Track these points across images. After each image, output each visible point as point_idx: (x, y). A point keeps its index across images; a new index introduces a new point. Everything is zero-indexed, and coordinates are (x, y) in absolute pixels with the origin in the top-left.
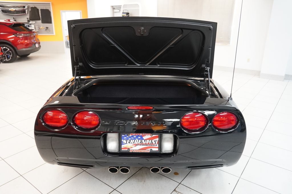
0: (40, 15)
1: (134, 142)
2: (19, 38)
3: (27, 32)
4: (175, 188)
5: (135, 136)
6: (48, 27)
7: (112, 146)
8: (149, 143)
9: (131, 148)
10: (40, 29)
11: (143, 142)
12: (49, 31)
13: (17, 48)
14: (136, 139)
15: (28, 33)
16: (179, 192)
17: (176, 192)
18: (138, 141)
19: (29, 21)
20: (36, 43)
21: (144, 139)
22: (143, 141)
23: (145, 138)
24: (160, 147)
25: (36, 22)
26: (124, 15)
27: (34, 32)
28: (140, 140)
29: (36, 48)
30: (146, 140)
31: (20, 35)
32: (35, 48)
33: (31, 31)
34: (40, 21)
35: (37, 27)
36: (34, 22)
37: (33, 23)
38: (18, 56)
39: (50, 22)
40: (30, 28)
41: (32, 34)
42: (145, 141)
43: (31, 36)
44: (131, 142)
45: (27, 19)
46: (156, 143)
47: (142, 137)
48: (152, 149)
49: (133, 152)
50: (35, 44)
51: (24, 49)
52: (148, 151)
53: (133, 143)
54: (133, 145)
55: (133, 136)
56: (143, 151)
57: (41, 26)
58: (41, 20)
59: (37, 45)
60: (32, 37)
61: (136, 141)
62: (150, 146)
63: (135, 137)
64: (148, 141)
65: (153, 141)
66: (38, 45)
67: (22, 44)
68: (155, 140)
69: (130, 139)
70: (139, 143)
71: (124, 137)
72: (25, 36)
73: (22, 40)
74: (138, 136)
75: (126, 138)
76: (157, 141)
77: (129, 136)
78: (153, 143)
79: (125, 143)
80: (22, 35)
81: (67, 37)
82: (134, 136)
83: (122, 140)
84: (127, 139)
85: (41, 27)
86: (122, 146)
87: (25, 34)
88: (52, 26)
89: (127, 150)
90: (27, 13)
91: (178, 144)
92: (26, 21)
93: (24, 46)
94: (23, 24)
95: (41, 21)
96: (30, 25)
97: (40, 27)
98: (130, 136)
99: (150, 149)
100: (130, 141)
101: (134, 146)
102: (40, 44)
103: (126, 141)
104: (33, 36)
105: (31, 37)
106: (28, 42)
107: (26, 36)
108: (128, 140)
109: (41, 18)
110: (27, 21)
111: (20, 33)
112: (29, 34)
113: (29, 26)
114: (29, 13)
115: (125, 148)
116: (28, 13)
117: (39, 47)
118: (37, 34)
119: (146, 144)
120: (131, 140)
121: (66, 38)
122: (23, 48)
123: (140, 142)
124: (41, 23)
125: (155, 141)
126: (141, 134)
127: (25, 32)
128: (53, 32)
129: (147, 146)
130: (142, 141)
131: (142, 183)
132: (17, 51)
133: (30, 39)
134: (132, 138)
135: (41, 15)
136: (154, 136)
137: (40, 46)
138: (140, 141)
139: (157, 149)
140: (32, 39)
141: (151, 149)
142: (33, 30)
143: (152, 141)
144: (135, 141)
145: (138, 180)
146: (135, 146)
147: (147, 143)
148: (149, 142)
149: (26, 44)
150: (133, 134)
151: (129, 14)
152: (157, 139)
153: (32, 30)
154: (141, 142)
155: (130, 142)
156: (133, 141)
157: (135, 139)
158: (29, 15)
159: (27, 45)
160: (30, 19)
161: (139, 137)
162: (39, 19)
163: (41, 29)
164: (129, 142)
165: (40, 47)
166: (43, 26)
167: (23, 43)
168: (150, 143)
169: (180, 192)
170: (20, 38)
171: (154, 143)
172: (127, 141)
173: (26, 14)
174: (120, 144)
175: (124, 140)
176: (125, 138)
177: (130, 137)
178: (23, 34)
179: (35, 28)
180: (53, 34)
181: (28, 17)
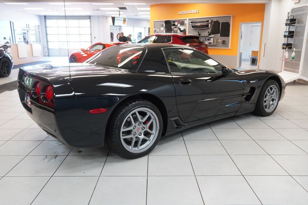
0: (220, 28)
10: (217, 42)
12: (226, 44)
17: (55, 157)
25: (215, 35)
34: (219, 35)
35: (215, 40)
37: (213, 36)
39: (228, 36)
45: (209, 32)
88: (229, 39)
95: (220, 35)
96: (210, 39)
110: (208, 35)
114: (211, 27)
124: (220, 37)
128: (229, 45)
142: (212, 43)
158: (211, 29)
162: (219, 33)
163: (219, 42)
166: (220, 39)
173: (208, 28)
180: (228, 47)
181: (210, 31)
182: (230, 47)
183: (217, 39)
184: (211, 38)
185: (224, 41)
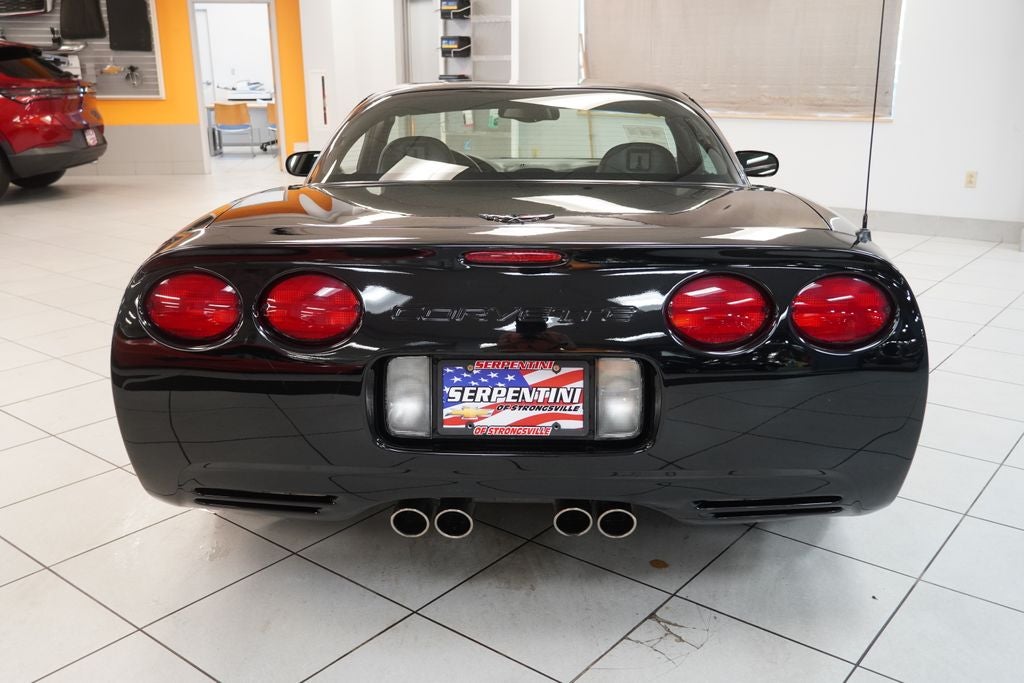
0: (105, 15)
1: (490, 397)
2: (20, 103)
3: (52, 82)
4: (654, 609)
5: (494, 371)
6: (134, 64)
7: (406, 409)
8: (546, 400)
9: (480, 418)
10: (102, 72)
11: (523, 398)
12: (142, 80)
13: (11, 145)
14: (500, 384)
15: (57, 84)
16: (669, 623)
17: (659, 622)
18: (504, 391)
19: (58, 42)
20: (87, 127)
21: (527, 386)
22: (525, 391)
23: (531, 379)
24: (592, 415)
25: (86, 45)
26: (450, 46)
27: (78, 84)
28: (511, 390)
29: (88, 146)
30: (537, 386)
31: (23, 92)
32: (84, 146)
33: (67, 79)
34: (105, 42)
35: (90, 66)
36: (79, 46)
37: (76, 48)
38: (11, 185)
39: (146, 45)
40: (64, 68)
41: (71, 90)
42: (531, 392)
43: (70, 97)
44: (478, 399)
45: (53, 31)
46: (576, 400)
47: (519, 374)
48: (559, 422)
49: (485, 435)
50: (84, 130)
51: (39, 151)
52: (545, 429)
53: (486, 399)
54: (486, 408)
55: (485, 373)
56: (522, 432)
57: (109, 60)
58: (108, 36)
59: (91, 138)
60: (72, 100)
61: (499, 392)
62: (553, 411)
63: (493, 375)
64: (543, 390)
65: (563, 391)
66: (94, 136)
67: (32, 128)
68: (569, 386)
69: (473, 383)
70: (509, 399)
71: (451, 375)
72: (43, 96)
73: (31, 112)
74: (507, 371)
75: (459, 379)
76: (578, 392)
77: (471, 372)
78: (561, 398)
79: (457, 399)
80: (30, 95)
81: (213, 113)
82: (489, 371)
83: (446, 389)
84: (464, 385)
85: (108, 67)
86: (445, 413)
87: (44, 88)
88: (154, 60)
89: (464, 426)
90: (49, 8)
91: (658, 406)
92: (46, 39)
93: (39, 139)
94: (34, 52)
95: (108, 43)
96: (62, 59)
97: (105, 66)
98: (475, 372)
99: (550, 424)
100: (475, 392)
101: (492, 411)
102: (105, 135)
103: (460, 393)
104: (75, 97)
105: (66, 101)
106: (57, 123)
107: (47, 99)
108: (467, 390)
109: (107, 29)
110: (50, 43)
111: (24, 85)
112: (60, 91)
113: (57, 61)
114: (58, 8)
115: (457, 420)
116: (53, 6)
117: (97, 145)
118: (91, 90)
119: (535, 405)
120: (480, 390)
121: (209, 115)
122: (33, 147)
123: (513, 398)
124: (109, 50)
125: (569, 392)
126: (517, 365)
127: (43, 80)
128: (157, 86)
129: (541, 412)
130: (519, 392)
131: (523, 592)
132: (9, 156)
133: (63, 112)
134: (483, 380)
135: (109, 17)
136: (565, 370)
137: (105, 142)
138: (515, 392)
139: (578, 425)
140: (71, 111)
141: (557, 425)
142: (76, 76)
143: (561, 390)
144: (496, 390)
145: (508, 582)
146: (493, 414)
147: (540, 400)
148: (547, 396)
149: (46, 130)
150: (486, 364)
151: (469, 43)
152: (580, 384)
153: (69, 75)
154: (517, 395)
155: (474, 397)
156: (488, 390)
157: (492, 384)
158: (58, 15)
159: (52, 135)
160: (62, 31)
161: (510, 378)
162: (100, 35)
163: (108, 73)
164: (470, 397)
165: (102, 144)
166: (116, 62)
167: (35, 123)
168: (551, 400)
169: (673, 622)
170: (26, 104)
171: (566, 399)
172: (462, 392)
173: (45, 12)
174: (437, 401)
175: (453, 389)
176: (456, 379)
177: (476, 378)
178: (37, 88)
179: (83, 70)
180: (157, 93)
181: (55, 22)
182: (163, 94)
183: (97, 60)
184: (65, 54)
185: (132, 69)
